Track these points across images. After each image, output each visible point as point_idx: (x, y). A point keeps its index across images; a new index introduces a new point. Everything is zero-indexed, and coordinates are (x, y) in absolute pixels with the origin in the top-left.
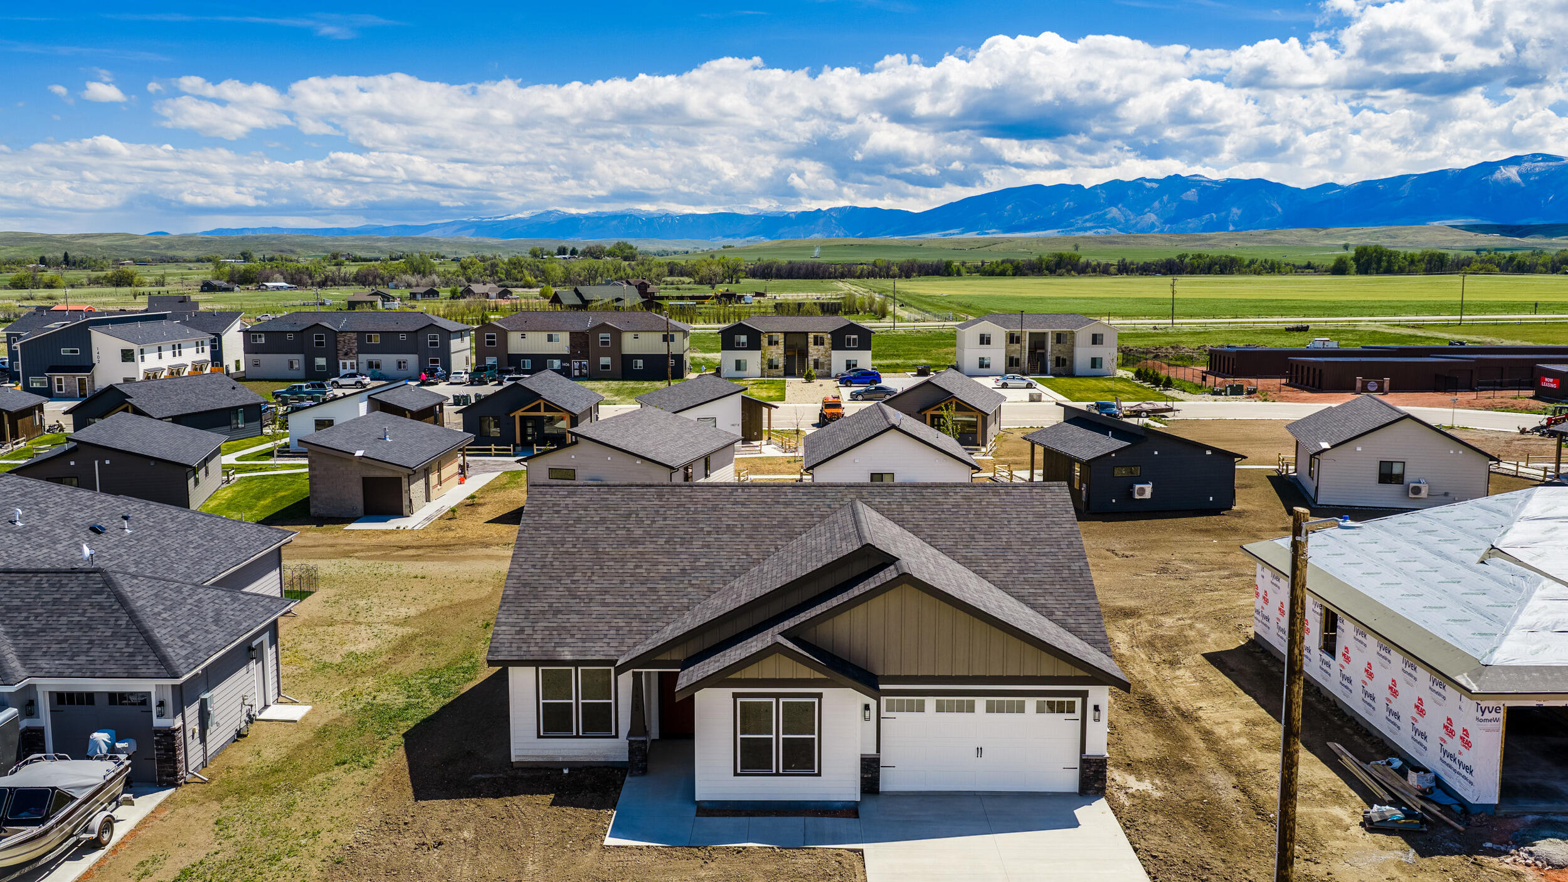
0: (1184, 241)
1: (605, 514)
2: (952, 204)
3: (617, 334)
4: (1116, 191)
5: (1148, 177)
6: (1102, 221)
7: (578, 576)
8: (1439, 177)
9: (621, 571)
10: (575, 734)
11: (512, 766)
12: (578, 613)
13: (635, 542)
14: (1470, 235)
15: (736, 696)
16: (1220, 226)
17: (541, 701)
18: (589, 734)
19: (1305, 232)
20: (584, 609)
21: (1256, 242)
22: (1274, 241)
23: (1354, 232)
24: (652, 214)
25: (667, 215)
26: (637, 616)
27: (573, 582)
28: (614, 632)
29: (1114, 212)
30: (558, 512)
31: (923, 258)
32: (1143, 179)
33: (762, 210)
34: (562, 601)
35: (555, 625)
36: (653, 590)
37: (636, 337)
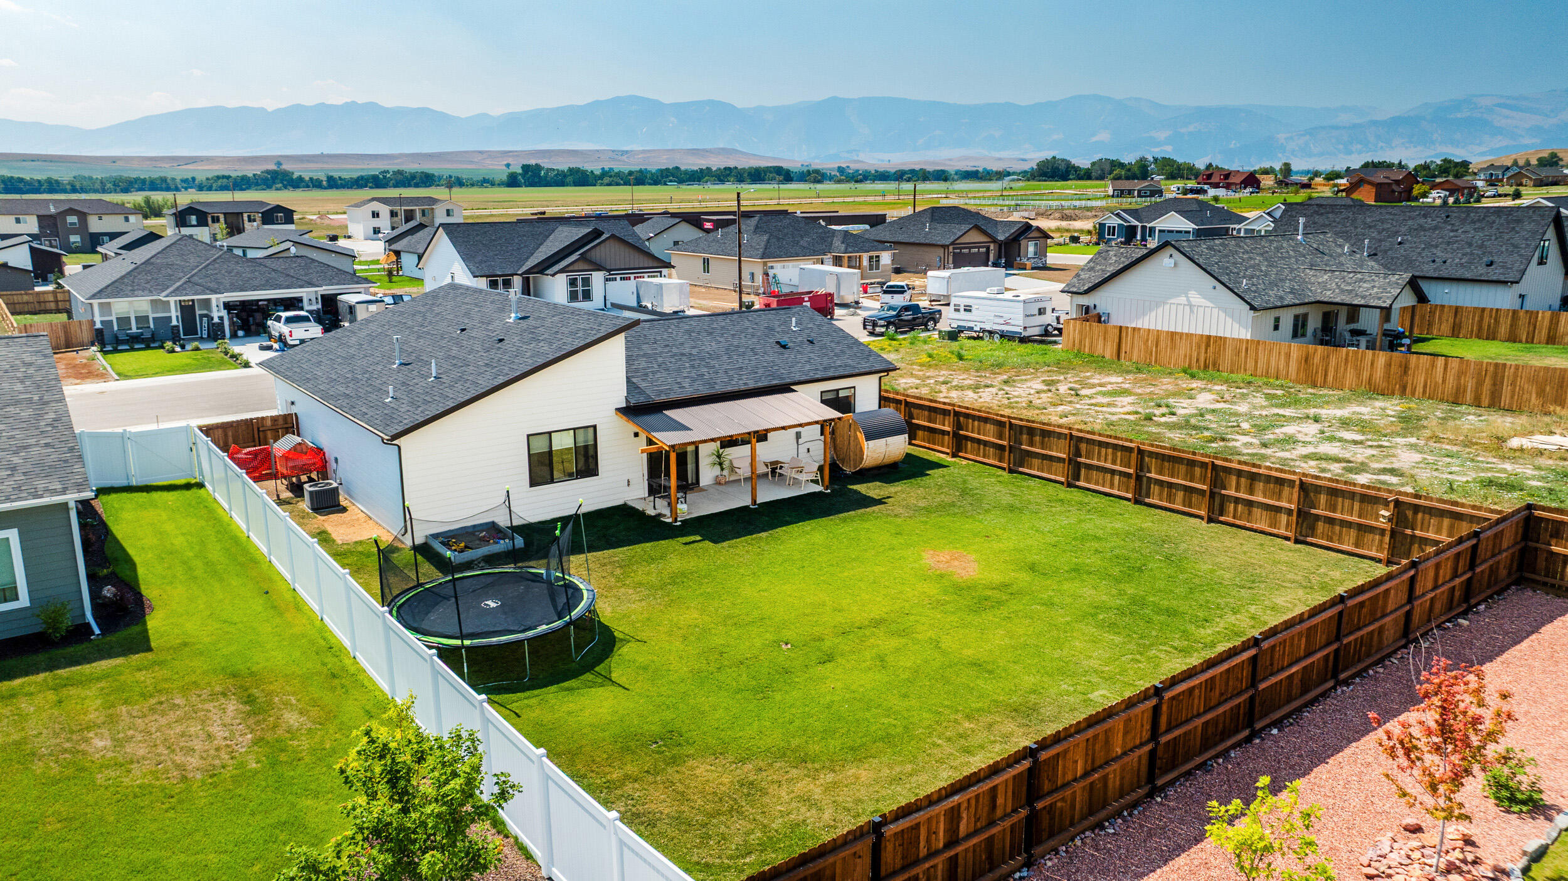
0: (373, 160)
3: (83, 216)
21: (435, 161)
22: (449, 161)
37: (100, 218)
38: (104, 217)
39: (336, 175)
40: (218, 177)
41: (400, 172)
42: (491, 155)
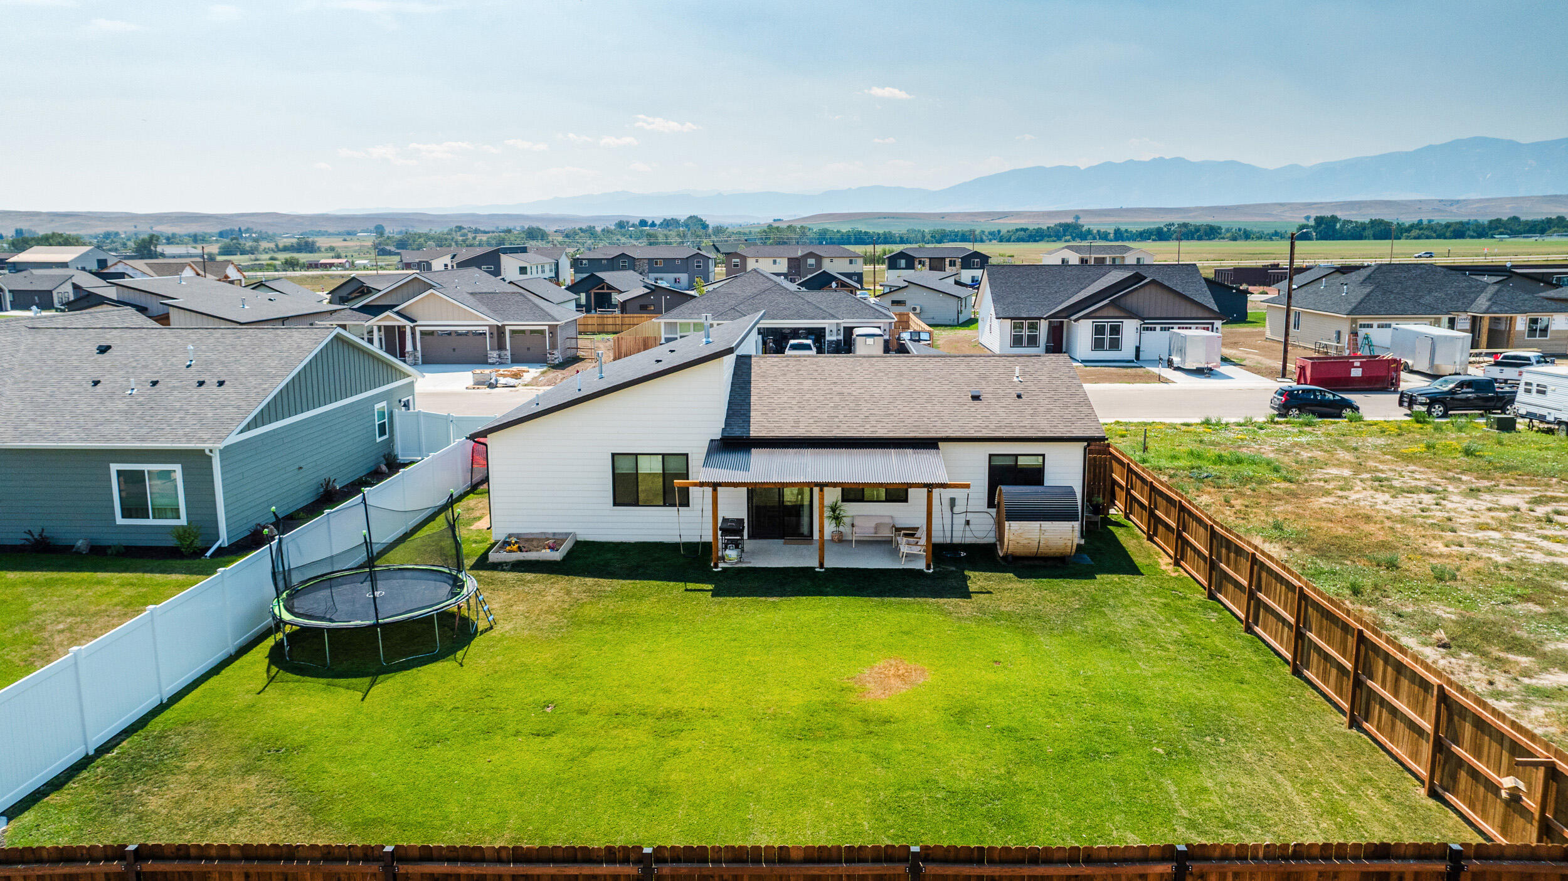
3: (819, 259)
15: (1091, 323)
17: (1012, 333)
22: (1245, 213)
28: (1038, 308)
38: (835, 260)
39: (1123, 228)
40: (1017, 230)
41: (1185, 225)
42: (1293, 207)
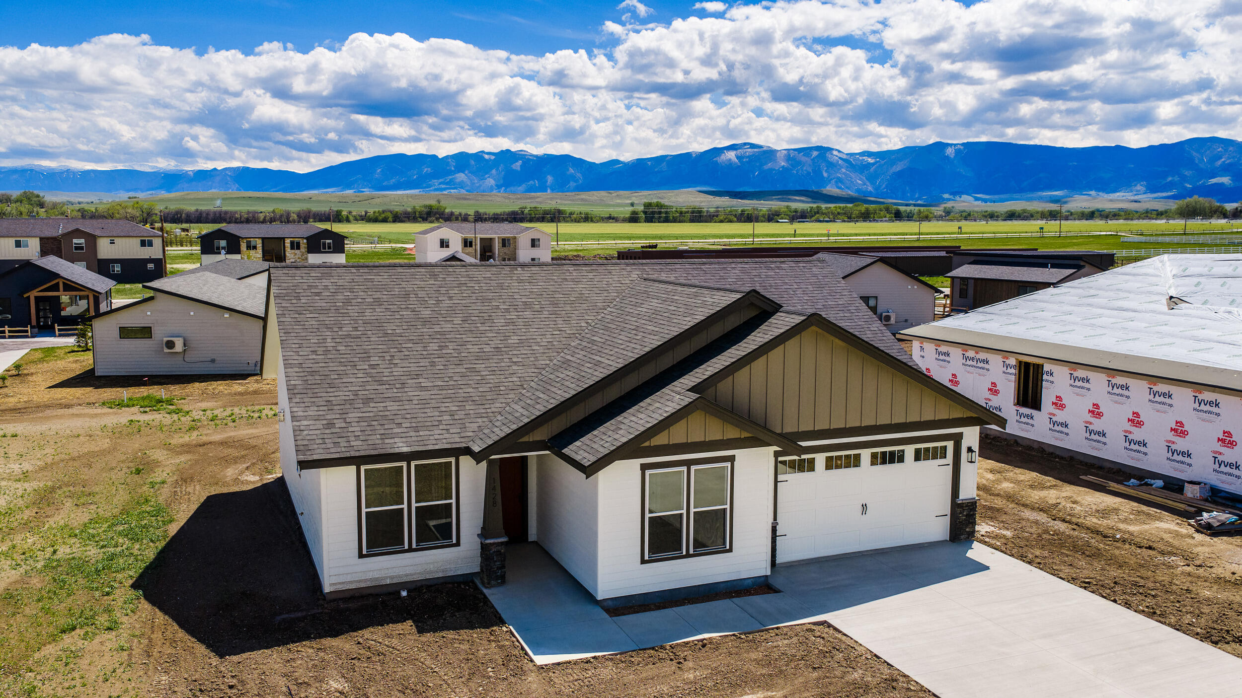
0: (519, 199)
1: (378, 295)
2: (332, 167)
3: (92, 239)
4: (462, 160)
5: (486, 151)
6: (452, 184)
7: (375, 360)
8: (686, 157)
9: (425, 353)
10: (406, 547)
11: (325, 599)
12: (395, 400)
13: (425, 322)
14: (710, 197)
15: (644, 467)
16: (543, 189)
17: (364, 510)
18: (424, 545)
19: (603, 193)
20: (399, 395)
21: (571, 200)
22: (582, 200)
23: (636, 194)
24: (53, 169)
25: (68, 171)
26: (468, 399)
27: (372, 366)
28: (448, 417)
29: (461, 177)
30: (318, 294)
31: (315, 208)
32: (483, 152)
33: (161, 168)
34: (368, 387)
35: (371, 414)
36: (472, 370)
37: (112, 243)
38: (116, 240)
